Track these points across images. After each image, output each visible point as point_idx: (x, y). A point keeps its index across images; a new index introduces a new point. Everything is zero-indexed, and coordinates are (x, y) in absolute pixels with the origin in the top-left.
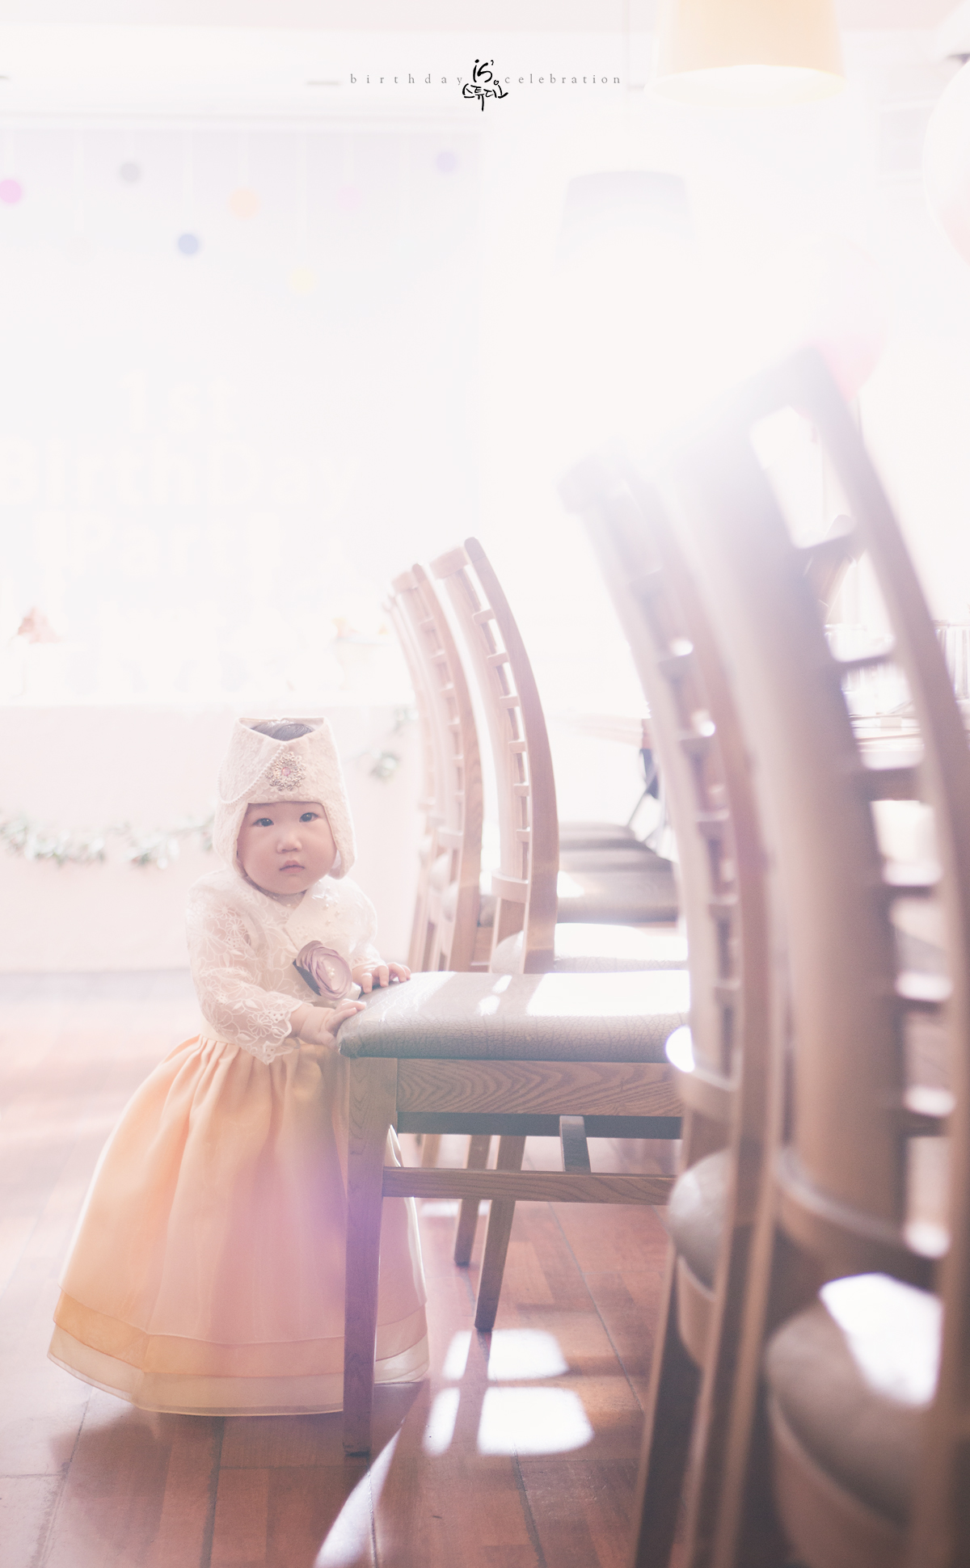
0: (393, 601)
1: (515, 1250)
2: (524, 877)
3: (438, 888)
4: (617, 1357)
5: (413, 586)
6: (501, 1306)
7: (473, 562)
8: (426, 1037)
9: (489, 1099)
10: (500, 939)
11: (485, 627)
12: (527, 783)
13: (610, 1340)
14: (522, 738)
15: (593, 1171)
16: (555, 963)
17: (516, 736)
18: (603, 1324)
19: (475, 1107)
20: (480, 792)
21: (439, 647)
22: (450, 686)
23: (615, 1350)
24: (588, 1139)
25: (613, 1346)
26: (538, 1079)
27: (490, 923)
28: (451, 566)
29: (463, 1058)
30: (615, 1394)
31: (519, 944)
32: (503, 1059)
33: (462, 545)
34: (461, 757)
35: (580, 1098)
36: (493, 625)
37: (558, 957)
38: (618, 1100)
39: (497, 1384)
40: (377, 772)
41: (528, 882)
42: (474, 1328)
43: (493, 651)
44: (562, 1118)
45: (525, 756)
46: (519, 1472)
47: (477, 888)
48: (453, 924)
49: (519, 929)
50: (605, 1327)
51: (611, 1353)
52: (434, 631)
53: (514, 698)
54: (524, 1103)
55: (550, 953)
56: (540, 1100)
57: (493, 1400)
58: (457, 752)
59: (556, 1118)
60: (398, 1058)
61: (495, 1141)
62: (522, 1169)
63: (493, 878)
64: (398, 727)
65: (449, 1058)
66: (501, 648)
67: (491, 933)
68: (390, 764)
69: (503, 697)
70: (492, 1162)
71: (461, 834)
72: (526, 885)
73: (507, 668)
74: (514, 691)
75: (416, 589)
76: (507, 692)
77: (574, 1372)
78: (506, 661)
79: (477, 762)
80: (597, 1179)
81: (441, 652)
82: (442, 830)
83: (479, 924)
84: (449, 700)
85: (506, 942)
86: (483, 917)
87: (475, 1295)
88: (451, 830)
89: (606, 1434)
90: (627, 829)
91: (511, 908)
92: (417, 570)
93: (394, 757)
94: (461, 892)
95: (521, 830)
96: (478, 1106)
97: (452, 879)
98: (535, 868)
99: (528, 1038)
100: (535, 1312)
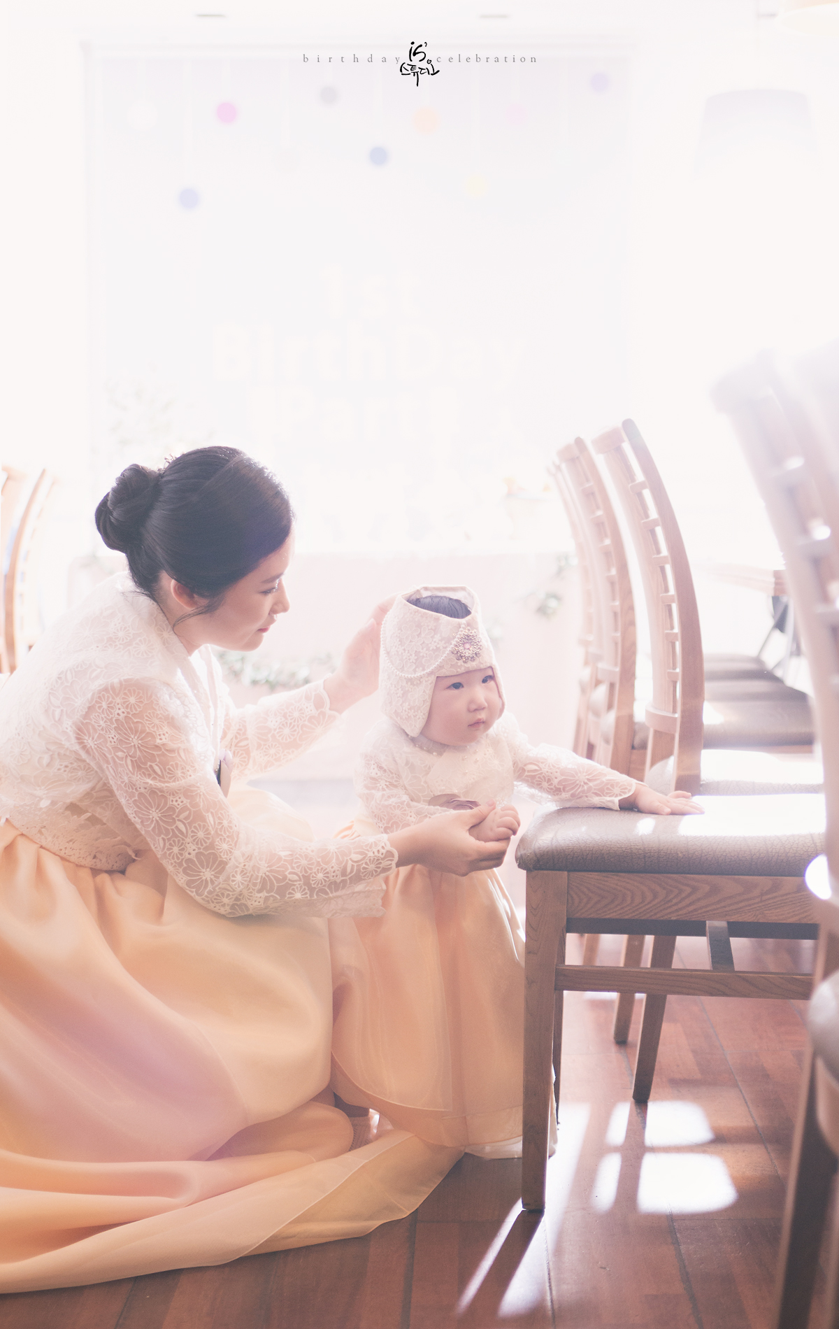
0: (558, 468)
1: (668, 1030)
2: (674, 711)
3: (597, 714)
4: (756, 1127)
5: (575, 455)
6: (656, 1080)
7: (629, 440)
8: (593, 854)
9: (647, 907)
10: (653, 764)
11: (640, 495)
12: (677, 630)
13: (750, 1111)
14: (672, 591)
15: (736, 970)
16: (701, 785)
17: (667, 590)
18: (743, 1096)
19: (634, 914)
20: (634, 634)
21: (598, 508)
22: (608, 542)
23: (754, 1121)
24: (731, 939)
25: (752, 1117)
26: (688, 890)
27: (644, 746)
28: (611, 443)
29: (625, 872)
30: (755, 1160)
31: (670, 767)
32: (659, 872)
33: (620, 425)
34: (617, 603)
35: (725, 907)
36: (647, 493)
37: (704, 780)
38: (758, 908)
39: (653, 1150)
40: (542, 610)
41: (677, 715)
42: (632, 1099)
43: (647, 516)
44: (707, 922)
45: (675, 607)
46: (674, 1229)
47: (631, 717)
48: (611, 747)
49: (668, 754)
50: (745, 1100)
51: (751, 1124)
52: (593, 494)
53: (665, 557)
54: (677, 911)
55: (697, 778)
56: (691, 908)
57: (650, 1164)
58: (614, 599)
59: (704, 923)
60: (569, 871)
61: (649, 940)
62: (673, 967)
63: (647, 711)
64: (560, 571)
65: (612, 871)
66: (653, 514)
67: (644, 755)
68: (553, 603)
69: (655, 556)
70: (647, 959)
71: (618, 669)
72: (676, 719)
73: (659, 531)
74: (665, 551)
75: (578, 458)
76: (658, 552)
77: (720, 1140)
78: (658, 525)
79: (631, 608)
80: (740, 977)
81: (600, 513)
82: (601, 665)
83: (633, 747)
84: (607, 554)
85: (658, 766)
86: (637, 741)
87: (632, 1070)
88: (609, 666)
89: (748, 1195)
90: (758, 660)
91: (663, 738)
92: (579, 442)
93: (556, 597)
94: (618, 720)
95: (671, 671)
96: (637, 912)
97: (610, 707)
98: (684, 704)
99: (680, 855)
100: (684, 1086)
